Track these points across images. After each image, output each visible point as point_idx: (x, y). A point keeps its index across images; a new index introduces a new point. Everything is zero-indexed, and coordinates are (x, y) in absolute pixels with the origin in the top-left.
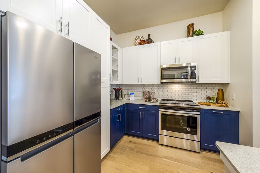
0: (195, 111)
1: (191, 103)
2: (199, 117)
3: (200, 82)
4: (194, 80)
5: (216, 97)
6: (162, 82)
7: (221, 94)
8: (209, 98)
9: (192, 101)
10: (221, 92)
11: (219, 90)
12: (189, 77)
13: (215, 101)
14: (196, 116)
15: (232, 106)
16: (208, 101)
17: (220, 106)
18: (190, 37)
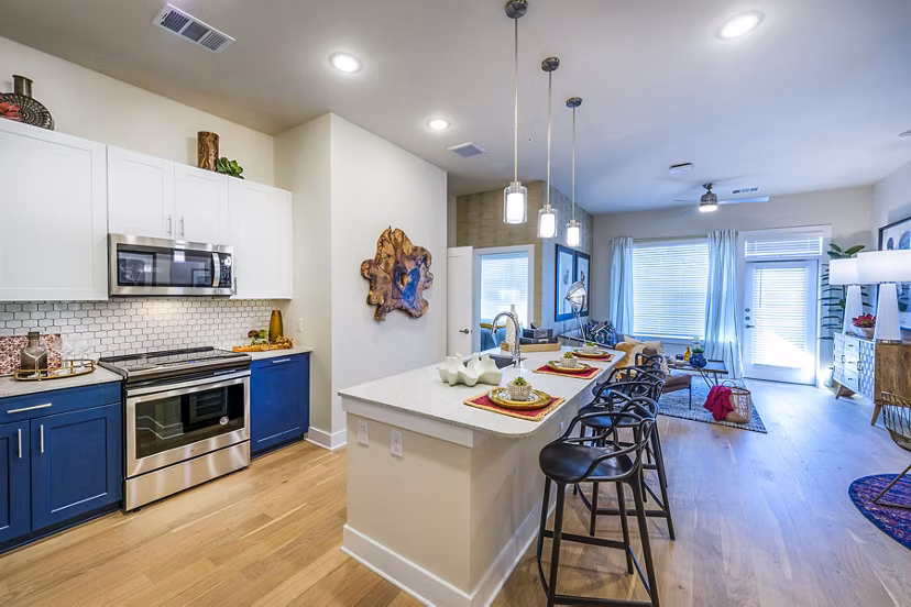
0: (237, 371)
1: (209, 354)
2: (247, 382)
3: (239, 296)
4: (226, 291)
5: (268, 329)
6: (114, 296)
7: (277, 321)
8: (254, 334)
9: (212, 349)
10: (277, 317)
11: (273, 312)
12: (216, 283)
13: (266, 340)
14: (238, 381)
15: (298, 344)
16: (251, 340)
17: (280, 348)
18: (209, 169)
